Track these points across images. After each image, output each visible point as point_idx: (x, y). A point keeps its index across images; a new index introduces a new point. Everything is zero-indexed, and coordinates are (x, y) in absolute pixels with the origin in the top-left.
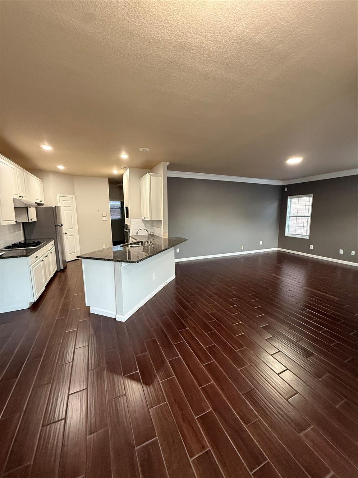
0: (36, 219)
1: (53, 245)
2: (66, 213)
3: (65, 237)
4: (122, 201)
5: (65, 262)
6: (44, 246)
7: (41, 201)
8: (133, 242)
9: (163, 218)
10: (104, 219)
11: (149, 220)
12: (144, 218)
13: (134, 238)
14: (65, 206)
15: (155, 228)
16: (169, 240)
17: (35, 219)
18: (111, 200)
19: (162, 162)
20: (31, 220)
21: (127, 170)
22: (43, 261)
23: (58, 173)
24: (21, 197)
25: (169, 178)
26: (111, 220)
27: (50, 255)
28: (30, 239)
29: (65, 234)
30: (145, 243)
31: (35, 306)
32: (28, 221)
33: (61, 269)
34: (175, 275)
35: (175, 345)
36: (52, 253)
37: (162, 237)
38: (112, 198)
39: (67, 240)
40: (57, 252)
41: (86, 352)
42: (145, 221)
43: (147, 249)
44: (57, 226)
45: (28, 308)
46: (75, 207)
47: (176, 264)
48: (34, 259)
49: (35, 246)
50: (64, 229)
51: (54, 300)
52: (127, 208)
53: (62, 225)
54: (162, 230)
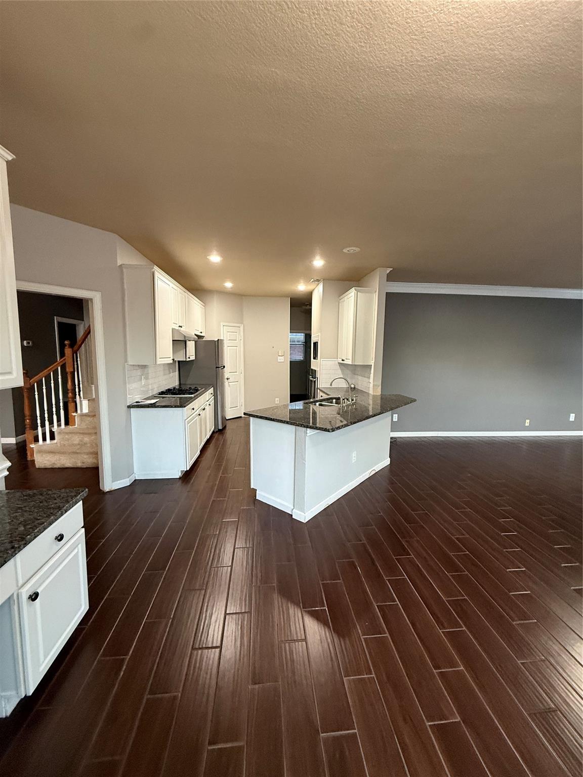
0: (194, 356)
1: (212, 394)
2: (230, 349)
3: (226, 383)
4: (308, 332)
5: (224, 420)
6: (202, 394)
7: (201, 333)
8: (322, 398)
9: (373, 362)
10: (281, 359)
11: (350, 363)
12: (343, 360)
13: (324, 392)
14: (229, 340)
15: (360, 378)
16: (382, 399)
17: (193, 358)
18: (292, 331)
19: (379, 268)
20: (189, 358)
21: (319, 285)
22: (200, 415)
23: (223, 293)
24: (180, 326)
25: (388, 295)
26: (290, 362)
27: (207, 408)
28: (185, 384)
29: (227, 379)
30: (344, 401)
31: (187, 476)
32: (185, 360)
33: (220, 428)
34: (389, 459)
35: (389, 580)
36: (210, 405)
37: (371, 392)
38: (293, 329)
39: (229, 388)
40: (216, 405)
41: (250, 557)
42: (342, 365)
43: (346, 412)
44: (219, 367)
45: (178, 477)
46: (242, 341)
47: (392, 441)
48: (190, 412)
49: (192, 394)
50: (227, 373)
51: (209, 471)
52: (316, 344)
53: (224, 367)
54: (371, 380)
